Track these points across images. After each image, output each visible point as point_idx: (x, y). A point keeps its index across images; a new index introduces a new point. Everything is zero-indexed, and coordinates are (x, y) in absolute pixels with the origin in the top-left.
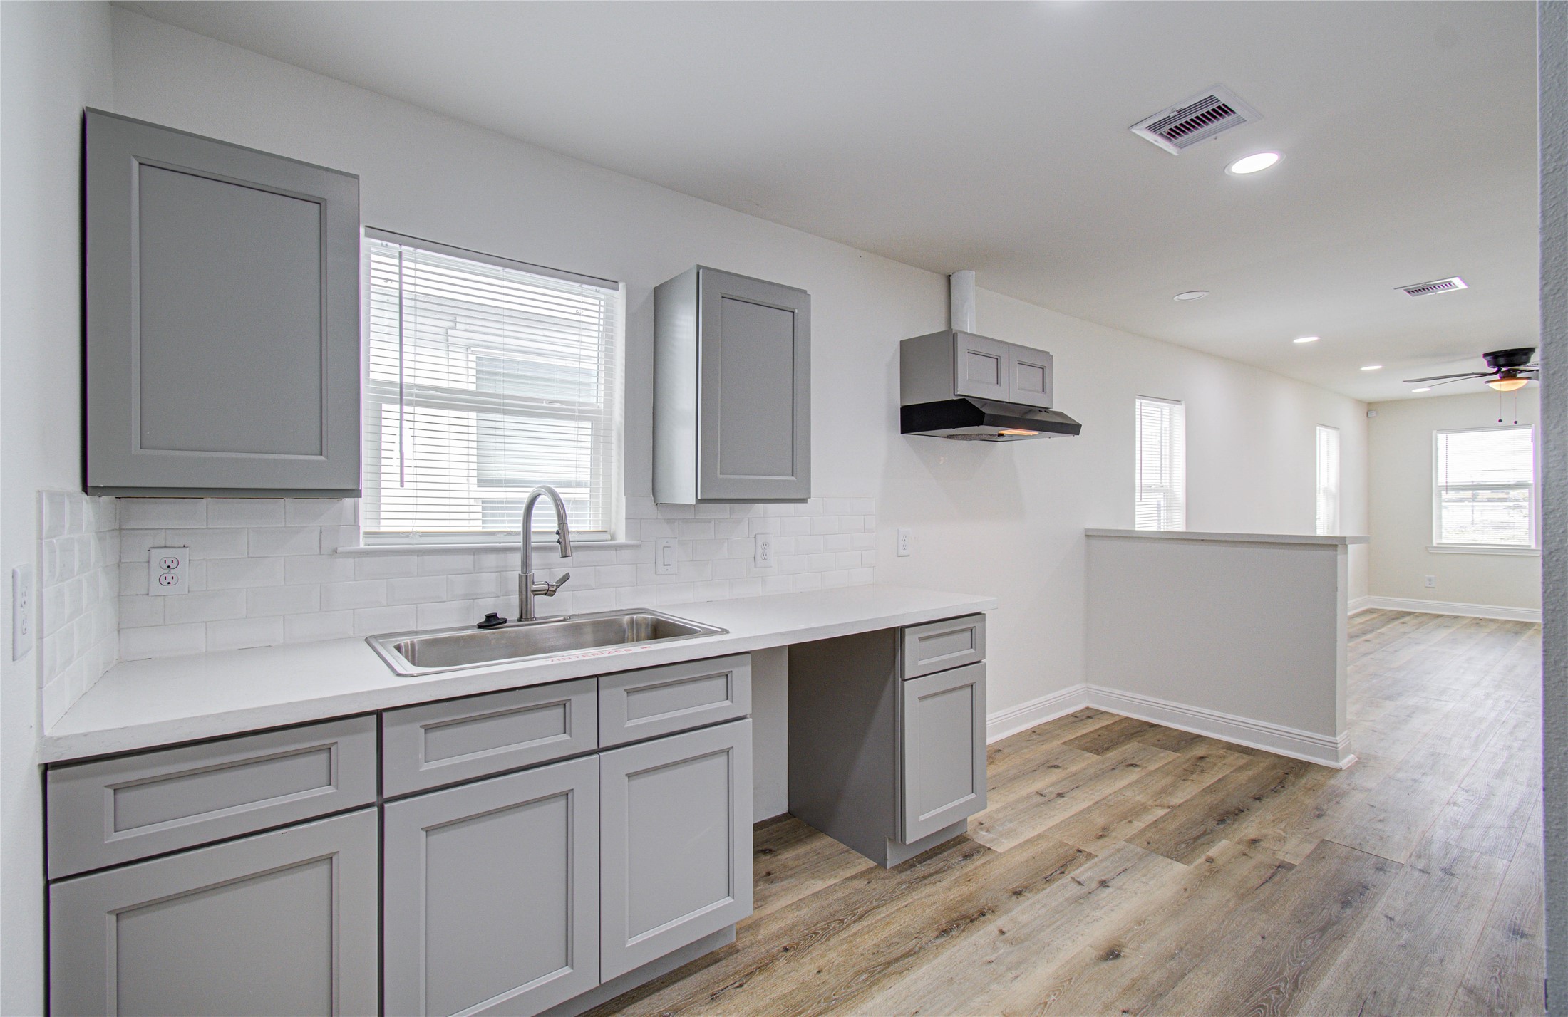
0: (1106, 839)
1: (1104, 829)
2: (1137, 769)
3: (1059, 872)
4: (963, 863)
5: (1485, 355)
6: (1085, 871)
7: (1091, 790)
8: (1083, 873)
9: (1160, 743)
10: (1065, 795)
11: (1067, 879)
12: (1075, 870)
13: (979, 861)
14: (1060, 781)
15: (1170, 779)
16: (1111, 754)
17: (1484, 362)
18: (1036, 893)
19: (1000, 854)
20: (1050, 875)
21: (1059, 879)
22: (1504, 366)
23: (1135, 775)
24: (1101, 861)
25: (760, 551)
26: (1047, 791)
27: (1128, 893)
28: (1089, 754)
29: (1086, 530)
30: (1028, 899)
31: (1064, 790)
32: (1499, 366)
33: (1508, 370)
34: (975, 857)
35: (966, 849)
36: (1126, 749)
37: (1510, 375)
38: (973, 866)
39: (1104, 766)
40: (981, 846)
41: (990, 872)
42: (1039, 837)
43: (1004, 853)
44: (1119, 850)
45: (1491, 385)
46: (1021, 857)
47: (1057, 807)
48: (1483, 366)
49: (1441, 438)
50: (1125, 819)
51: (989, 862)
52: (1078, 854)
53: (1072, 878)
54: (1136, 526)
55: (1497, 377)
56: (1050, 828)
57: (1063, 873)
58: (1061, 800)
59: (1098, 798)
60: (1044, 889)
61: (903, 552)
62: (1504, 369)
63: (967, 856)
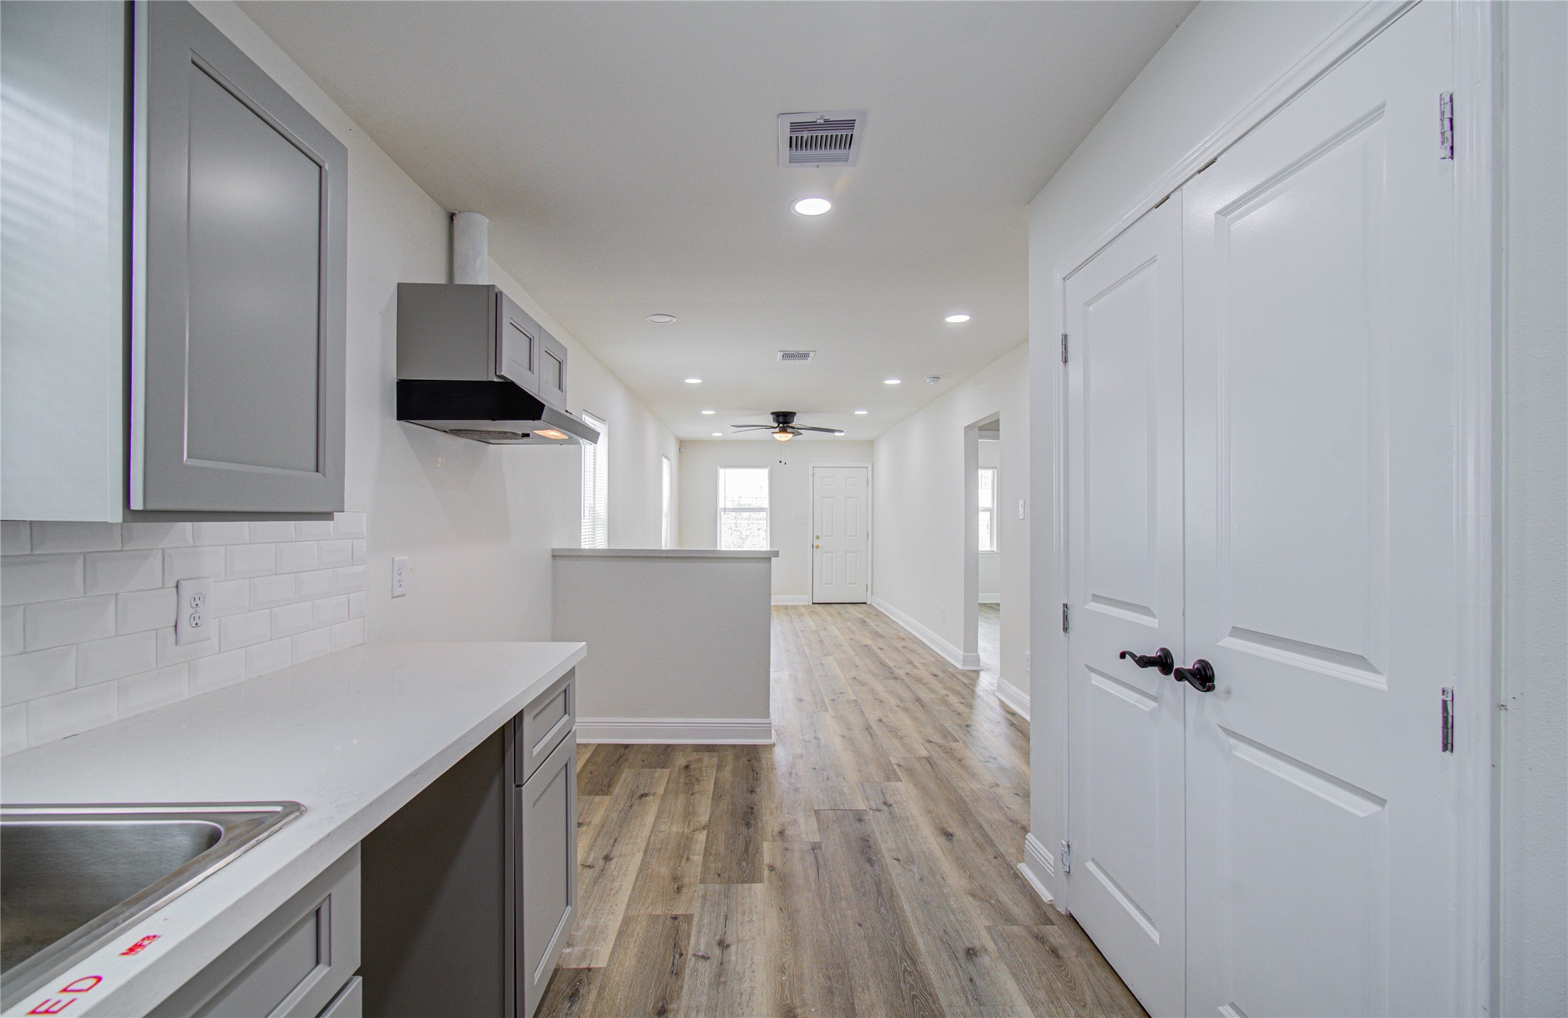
0: (685, 890)
1: (675, 879)
2: (650, 798)
3: (677, 956)
4: (575, 1008)
5: (772, 413)
6: (699, 941)
7: (630, 839)
8: (697, 943)
9: (646, 763)
10: (612, 856)
11: (690, 959)
12: (689, 943)
13: (591, 996)
14: (595, 841)
15: (681, 800)
16: (617, 790)
17: (771, 417)
18: (679, 998)
19: (606, 969)
20: (673, 965)
21: (685, 964)
22: (781, 423)
23: (653, 807)
24: (701, 919)
25: (187, 611)
26: (591, 859)
27: (749, 942)
28: (598, 798)
29: (553, 550)
30: (677, 1011)
31: (607, 850)
32: (779, 423)
33: (784, 427)
34: (582, 991)
35: (564, 986)
36: (625, 780)
37: (783, 430)
38: (589, 1007)
39: (622, 806)
40: (578, 971)
41: (614, 1002)
42: (627, 921)
43: (609, 965)
44: (704, 897)
45: (775, 435)
46: (629, 960)
47: (615, 873)
48: (770, 421)
49: (722, 472)
50: (682, 857)
51: (602, 989)
52: (676, 922)
53: (694, 955)
54: (582, 544)
55: (777, 430)
56: (628, 905)
57: (681, 955)
58: (613, 864)
59: (643, 846)
60: (681, 987)
61: (398, 591)
62: (781, 425)
63: (574, 996)
